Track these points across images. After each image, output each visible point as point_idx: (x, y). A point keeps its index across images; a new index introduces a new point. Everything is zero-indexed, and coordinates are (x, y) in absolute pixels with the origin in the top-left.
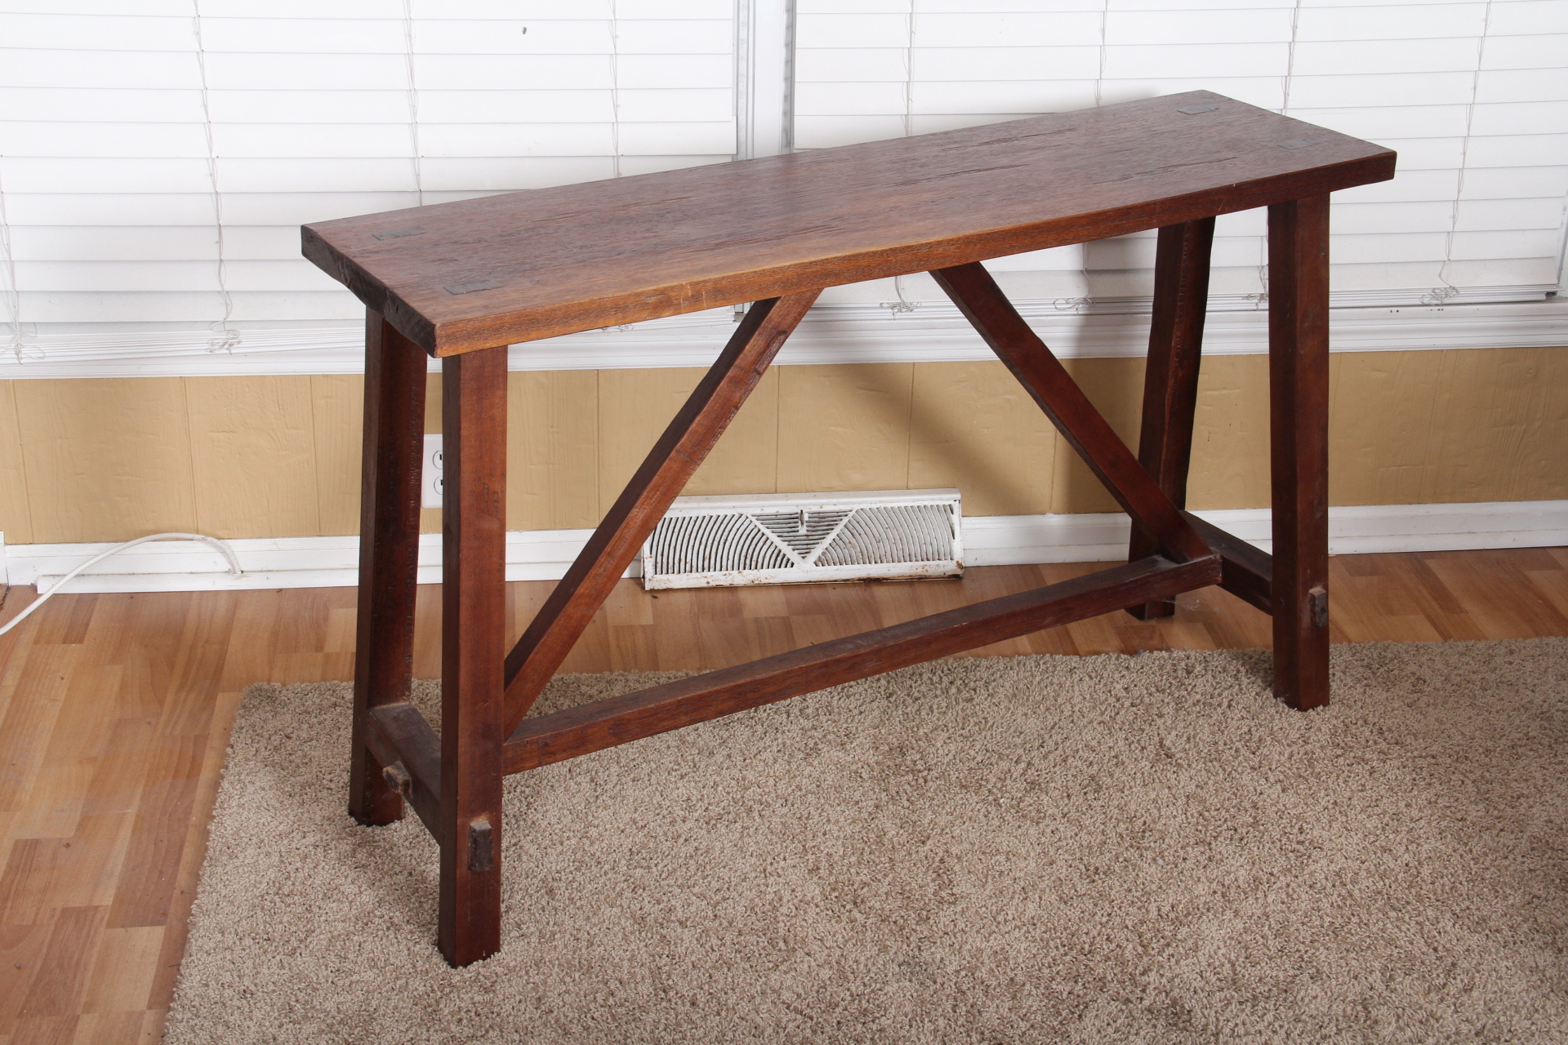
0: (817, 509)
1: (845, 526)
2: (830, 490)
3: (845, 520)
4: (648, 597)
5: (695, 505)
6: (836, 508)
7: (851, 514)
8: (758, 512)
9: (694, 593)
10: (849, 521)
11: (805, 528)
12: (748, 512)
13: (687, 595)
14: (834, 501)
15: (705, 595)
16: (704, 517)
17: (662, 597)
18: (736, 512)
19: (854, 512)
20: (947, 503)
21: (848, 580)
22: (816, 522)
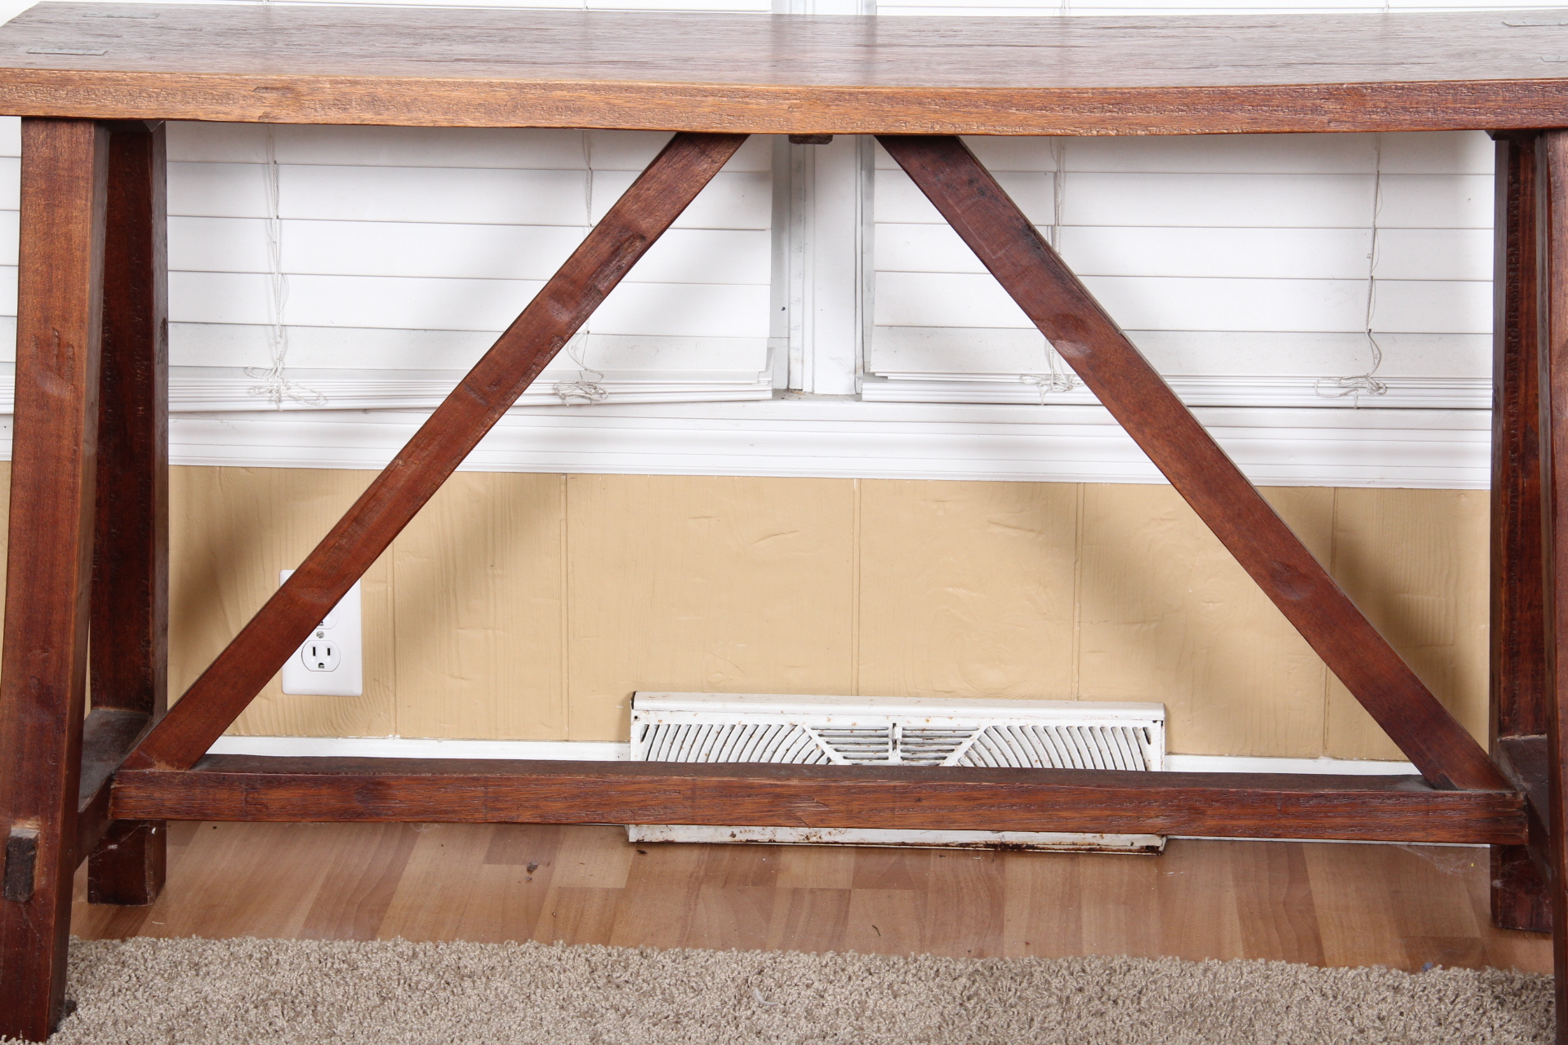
0: (922, 724)
1: (967, 753)
2: (947, 695)
3: (967, 743)
4: (632, 852)
5: (718, 705)
6: (953, 724)
7: (976, 735)
8: (822, 722)
9: (707, 851)
10: (973, 746)
11: (898, 752)
12: (806, 722)
13: (695, 854)
14: (950, 710)
15: (727, 855)
16: (733, 727)
17: (653, 855)
18: (786, 721)
19: (981, 732)
20: (1140, 725)
21: (968, 845)
22: (917, 744)
